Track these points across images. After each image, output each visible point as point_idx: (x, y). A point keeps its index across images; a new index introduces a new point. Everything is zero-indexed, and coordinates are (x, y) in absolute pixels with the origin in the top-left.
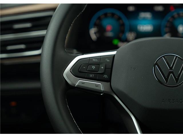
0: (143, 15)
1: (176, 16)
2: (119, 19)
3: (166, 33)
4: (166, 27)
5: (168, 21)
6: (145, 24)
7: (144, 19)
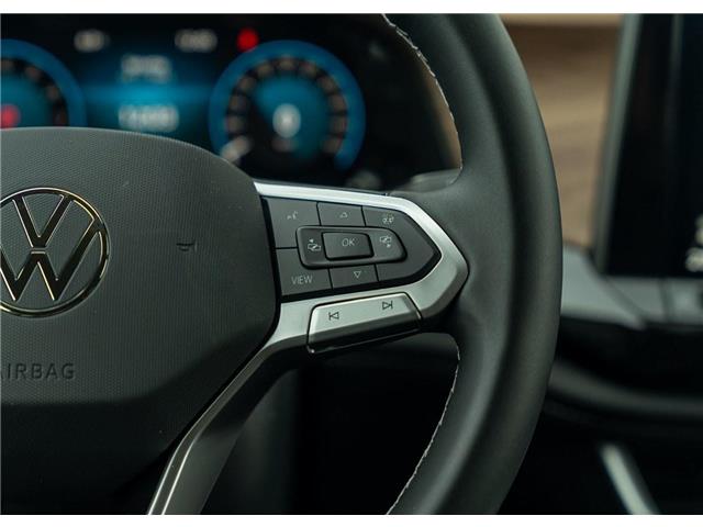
0: (135, 66)
1: (264, 69)
2: (45, 81)
3: (231, 137)
4: (229, 113)
5: (235, 91)
6: (146, 103)
7: (143, 81)
